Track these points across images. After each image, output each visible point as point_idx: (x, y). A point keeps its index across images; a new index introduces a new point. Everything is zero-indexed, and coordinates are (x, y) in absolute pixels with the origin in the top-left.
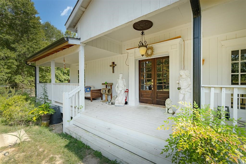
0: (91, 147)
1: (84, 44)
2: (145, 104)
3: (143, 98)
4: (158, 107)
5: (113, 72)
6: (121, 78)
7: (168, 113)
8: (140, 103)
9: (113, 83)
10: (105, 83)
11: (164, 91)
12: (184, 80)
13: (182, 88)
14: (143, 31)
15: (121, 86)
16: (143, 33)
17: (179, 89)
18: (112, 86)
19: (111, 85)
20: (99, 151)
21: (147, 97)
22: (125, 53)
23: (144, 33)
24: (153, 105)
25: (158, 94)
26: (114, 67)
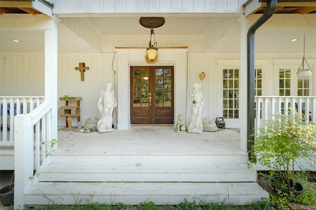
0: (124, 203)
1: (59, 18)
2: (140, 125)
3: (136, 117)
4: (159, 127)
5: (83, 79)
6: (110, 88)
7: (181, 130)
8: (132, 125)
9: (81, 98)
10: (65, 98)
11: (165, 107)
12: (199, 94)
13: (197, 101)
14: (152, 29)
15: (109, 102)
16: (152, 32)
17: (194, 102)
18: (81, 102)
19: (79, 101)
20: (148, 202)
21: (143, 116)
22: (106, 53)
23: (154, 32)
24: (151, 125)
25: (157, 111)
26: (84, 71)
